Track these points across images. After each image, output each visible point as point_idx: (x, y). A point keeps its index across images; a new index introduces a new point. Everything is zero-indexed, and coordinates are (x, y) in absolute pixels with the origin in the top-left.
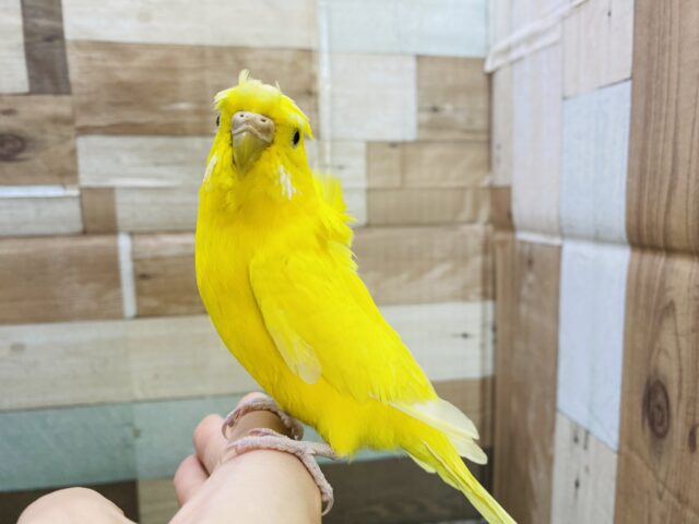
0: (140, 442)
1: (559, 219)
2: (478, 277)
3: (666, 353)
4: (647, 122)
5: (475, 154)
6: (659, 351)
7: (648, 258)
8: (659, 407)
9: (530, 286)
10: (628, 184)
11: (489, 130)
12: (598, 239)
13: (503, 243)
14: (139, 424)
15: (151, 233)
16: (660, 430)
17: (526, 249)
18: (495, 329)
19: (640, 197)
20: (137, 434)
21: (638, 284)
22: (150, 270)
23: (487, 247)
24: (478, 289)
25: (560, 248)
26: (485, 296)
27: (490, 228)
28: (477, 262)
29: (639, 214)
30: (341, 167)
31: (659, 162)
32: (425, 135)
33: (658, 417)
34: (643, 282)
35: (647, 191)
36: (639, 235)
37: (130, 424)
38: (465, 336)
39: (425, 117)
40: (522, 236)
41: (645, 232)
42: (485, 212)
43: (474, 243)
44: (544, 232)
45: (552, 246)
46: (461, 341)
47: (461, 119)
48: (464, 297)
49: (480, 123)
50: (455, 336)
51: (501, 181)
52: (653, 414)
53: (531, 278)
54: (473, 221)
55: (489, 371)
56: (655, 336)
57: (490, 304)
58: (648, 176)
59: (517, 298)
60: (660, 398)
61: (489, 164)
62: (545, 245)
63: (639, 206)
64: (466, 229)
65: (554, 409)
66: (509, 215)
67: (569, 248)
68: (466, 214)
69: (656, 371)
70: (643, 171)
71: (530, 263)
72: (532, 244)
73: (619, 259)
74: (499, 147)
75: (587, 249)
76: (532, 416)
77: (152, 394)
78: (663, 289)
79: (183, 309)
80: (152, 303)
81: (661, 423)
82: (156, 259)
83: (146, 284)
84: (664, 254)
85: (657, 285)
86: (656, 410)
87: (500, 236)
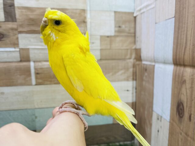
0: (37, 120)
1: (154, 58)
2: (131, 74)
3: (183, 94)
4: (179, 29)
5: (131, 39)
6: (181, 93)
7: (179, 68)
8: (181, 109)
9: (146, 76)
10: (173, 47)
11: (135, 33)
12: (165, 63)
13: (139, 65)
14: (37, 115)
15: (40, 61)
16: (181, 115)
17: (145, 66)
18: (136, 89)
19: (177, 51)
20: (36, 117)
21: (176, 75)
22: (40, 71)
23: (134, 66)
24: (132, 78)
25: (154, 66)
26: (133, 79)
27: (135, 60)
28: (131, 70)
29: (176, 56)
30: (93, 43)
31: (182, 40)
32: (117, 34)
33: (181, 112)
34: (177, 74)
35: (178, 49)
36: (176, 62)
37: (34, 115)
38: (128, 91)
39: (117, 29)
40: (144, 62)
41: (178, 60)
42: (134, 56)
43: (130, 65)
44: (150, 61)
45: (152, 65)
46: (127, 92)
47: (127, 29)
48: (127, 80)
49: (132, 31)
50: (125, 90)
51: (138, 47)
52: (179, 111)
53: (146, 74)
54: (130, 59)
55: (134, 100)
56: (180, 89)
57: (135, 82)
58: (179, 45)
59: (142, 80)
60: (181, 107)
61: (135, 42)
62: (150, 65)
63: (176, 53)
64: (128, 60)
65: (152, 110)
66: (140, 57)
67: (157, 66)
68: (128, 57)
69: (180, 99)
70: (177, 43)
71: (146, 70)
72: (146, 65)
73: (170, 68)
74: (138, 38)
75: (162, 66)
76: (146, 112)
77: (40, 106)
78: (183, 76)
79: (49, 83)
80: (40, 81)
81: (181, 114)
82: (41, 69)
83: (38, 76)
84: (183, 67)
85: (181, 75)
86: (180, 110)
87: (138, 63)
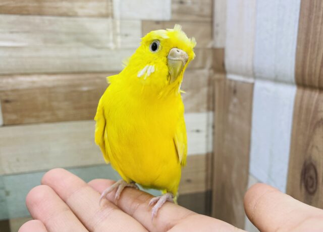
1: (253, 68)
2: (205, 99)
4: (310, 11)
5: (204, 29)
6: (313, 146)
7: (308, 92)
8: (311, 178)
9: (235, 105)
10: (297, 49)
11: (212, 16)
12: (276, 80)
13: (219, 80)
15: (11, 75)
16: (311, 190)
17: (233, 84)
18: (214, 127)
19: (305, 57)
20: (7, 193)
21: (301, 107)
22: (11, 98)
23: (210, 82)
24: (205, 106)
25: (253, 85)
26: (208, 109)
27: (212, 71)
28: (205, 90)
29: (303, 67)
30: (126, 35)
31: (318, 36)
32: (176, 17)
34: (304, 107)
35: (309, 53)
36: (303, 79)
37: (3, 189)
38: (198, 131)
39: (176, 7)
40: (230, 76)
41: (307, 77)
42: (209, 63)
43: (203, 80)
44: (244, 75)
45: (248, 83)
46: (196, 134)
47: (196, 8)
48: (197, 110)
49: (207, 11)
50: (192, 131)
51: (218, 45)
52: (307, 181)
53: (235, 100)
54: (202, 68)
55: (210, 149)
56: (311, 137)
57: (211, 114)
58: (310, 45)
59: (226, 111)
60: (312, 173)
61: (212, 35)
62: (244, 82)
63: (304, 62)
64: (199, 72)
65: (248, 173)
66: (223, 65)
67: (259, 85)
68: (198, 64)
69: (310, 158)
70: (307, 42)
71: (235, 92)
72: (236, 82)
73: (289, 93)
74: (218, 25)
75: (270, 86)
76: (234, 175)
77: (15, 171)
78: (316, 111)
79: (33, 120)
80: (13, 117)
81: (312, 187)
82: (13, 91)
83: (8, 105)
84: (318, 91)
85: (313, 108)
86: (309, 180)
87: (217, 76)
